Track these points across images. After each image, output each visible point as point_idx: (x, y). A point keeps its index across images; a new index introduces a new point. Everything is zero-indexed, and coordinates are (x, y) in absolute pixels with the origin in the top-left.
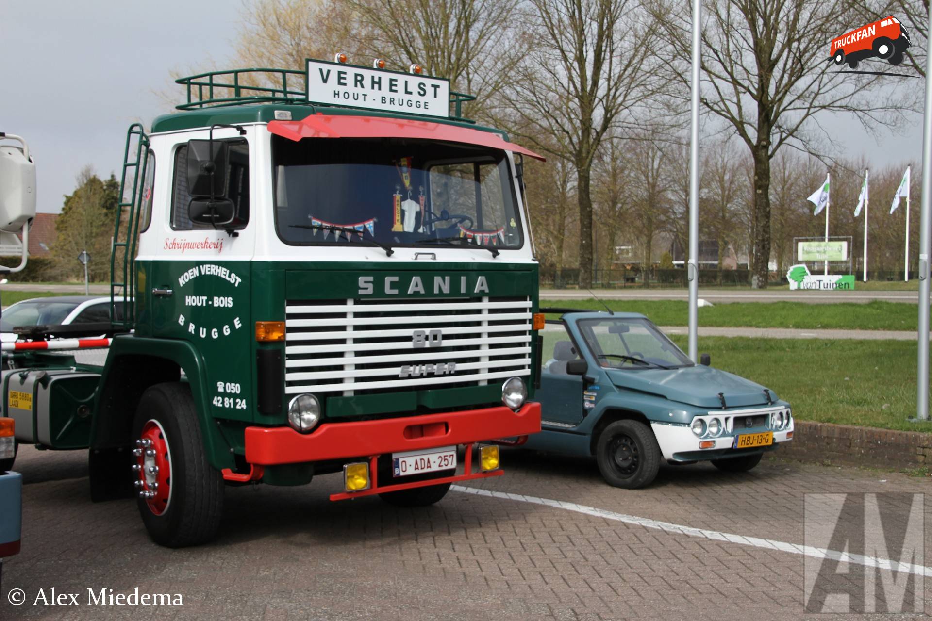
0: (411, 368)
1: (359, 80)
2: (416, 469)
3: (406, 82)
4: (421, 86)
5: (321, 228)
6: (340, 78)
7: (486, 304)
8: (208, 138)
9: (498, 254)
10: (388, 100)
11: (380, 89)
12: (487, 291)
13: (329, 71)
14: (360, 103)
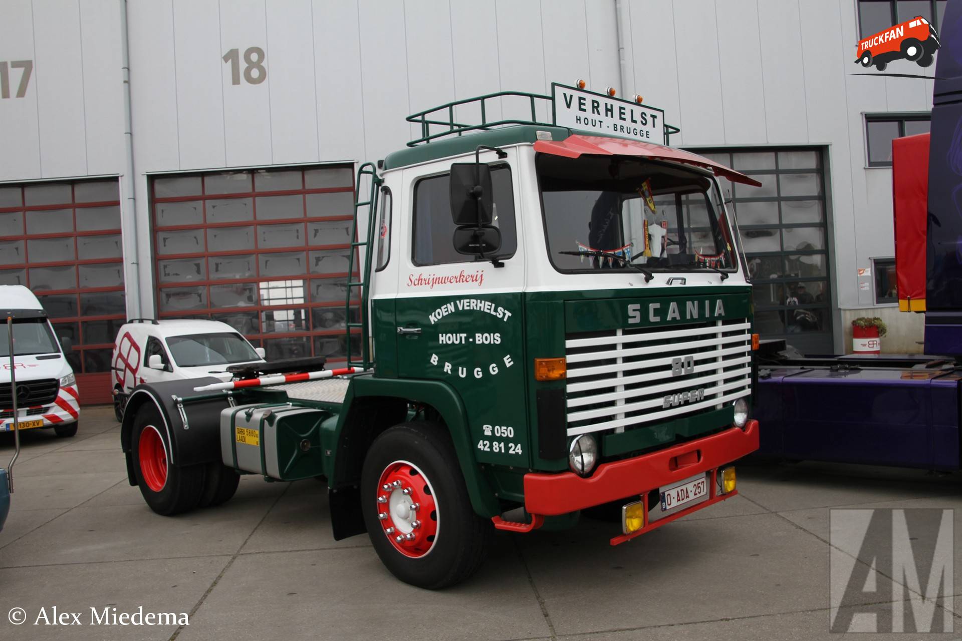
0: (672, 398)
1: (595, 107)
2: (679, 500)
3: (632, 111)
4: (643, 115)
5: (587, 254)
6: (580, 104)
7: (720, 328)
8: (475, 162)
9: (726, 277)
11: (612, 116)
12: (723, 314)
13: (571, 96)
14: (597, 129)
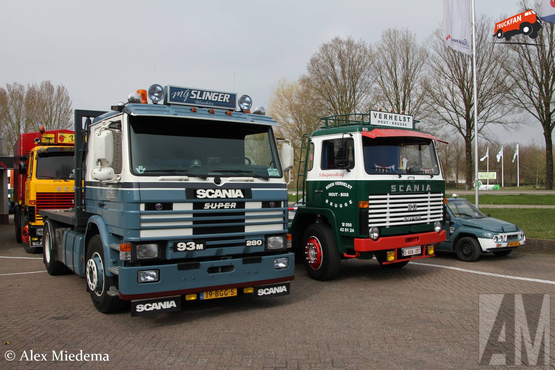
0: (407, 218)
1: (385, 117)
2: (409, 253)
3: (400, 117)
4: (404, 118)
5: (378, 168)
6: (380, 116)
7: (429, 195)
8: (342, 138)
9: (433, 177)
10: (394, 123)
11: (392, 119)
12: (430, 190)
13: (376, 114)
14: (386, 125)
